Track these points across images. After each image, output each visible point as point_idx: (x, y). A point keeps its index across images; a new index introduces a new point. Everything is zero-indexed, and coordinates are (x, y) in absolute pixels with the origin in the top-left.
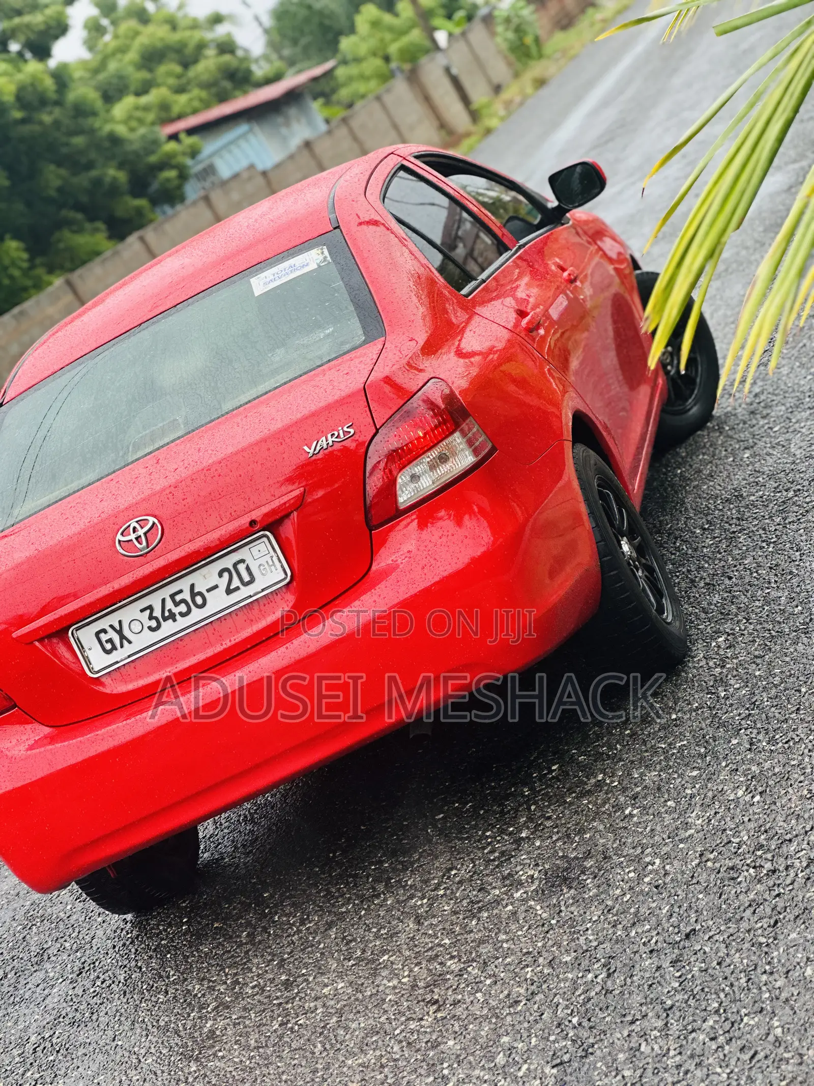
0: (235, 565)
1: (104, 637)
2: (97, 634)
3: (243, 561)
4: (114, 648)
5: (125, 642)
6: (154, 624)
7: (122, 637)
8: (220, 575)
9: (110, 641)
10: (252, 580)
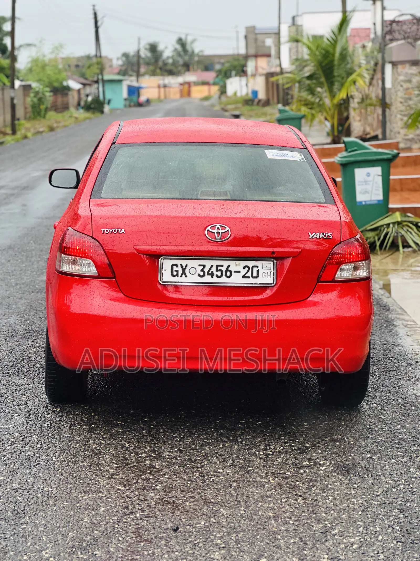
0: (253, 267)
1: (175, 268)
2: (173, 266)
3: (257, 267)
4: (177, 275)
5: (184, 275)
6: (202, 274)
7: (184, 272)
8: (244, 268)
9: (177, 271)
10: (257, 277)
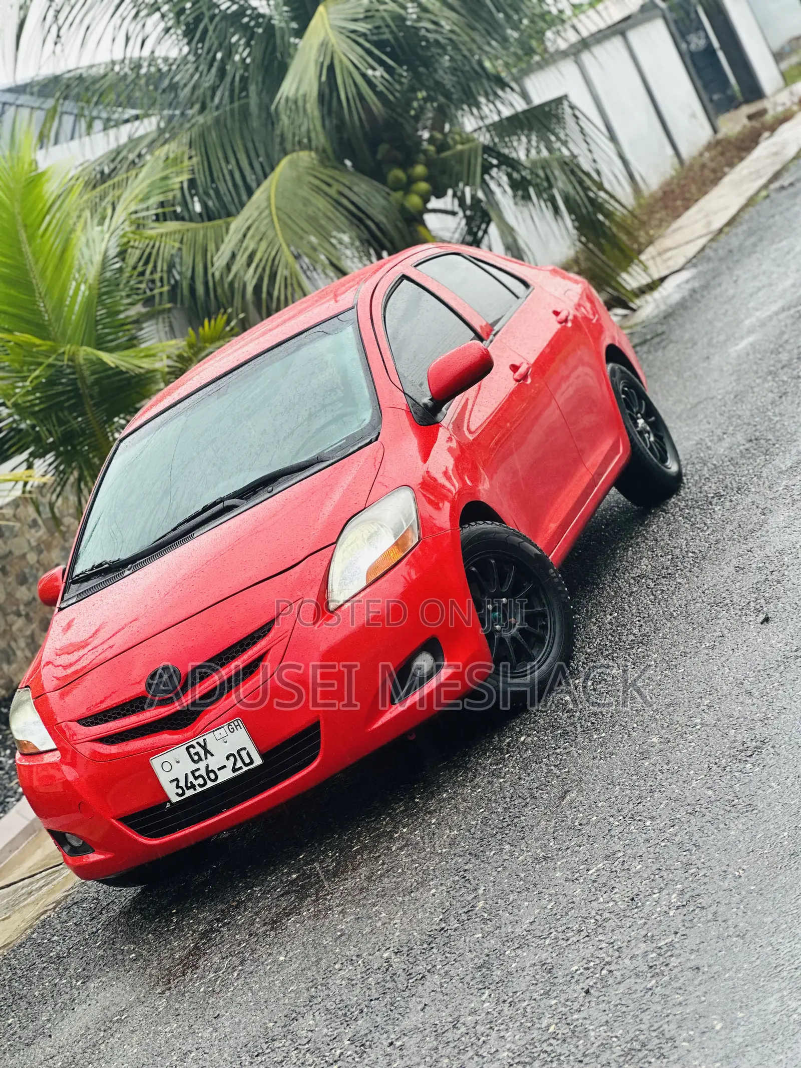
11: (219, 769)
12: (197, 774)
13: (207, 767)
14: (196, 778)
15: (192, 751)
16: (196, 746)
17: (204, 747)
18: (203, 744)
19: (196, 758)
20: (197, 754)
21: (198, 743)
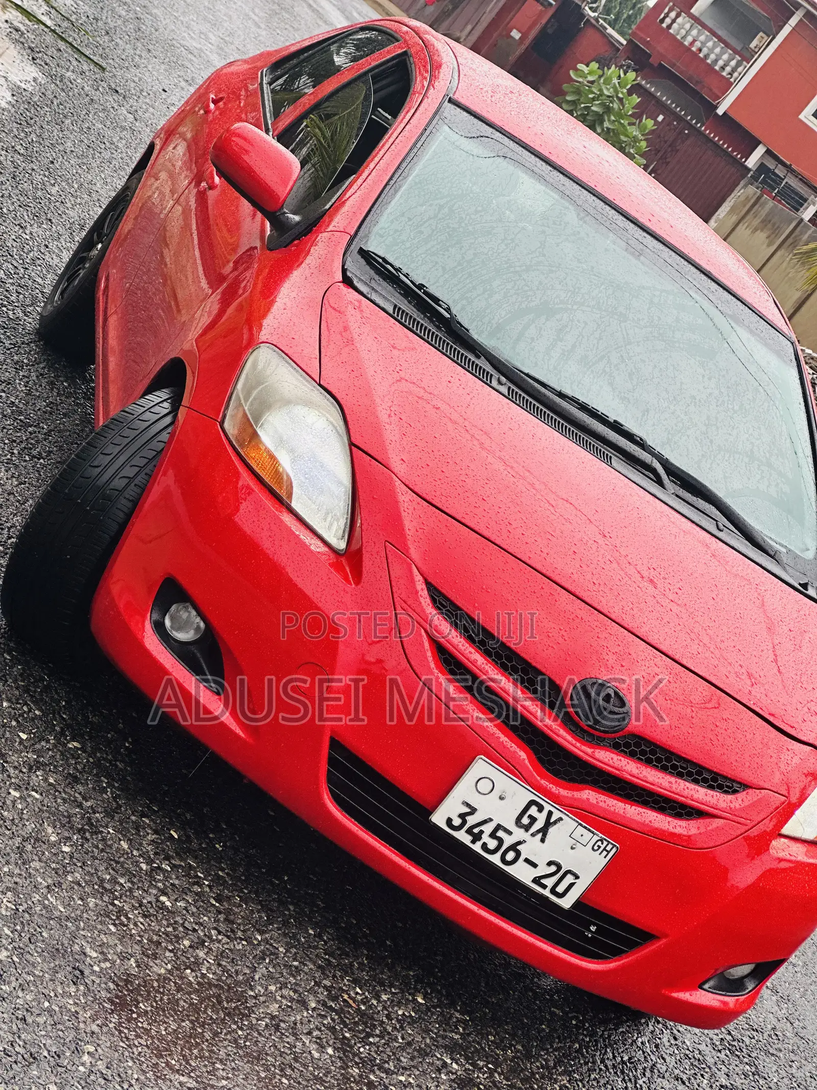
11: (527, 861)
12: (500, 834)
13: (519, 843)
14: (493, 835)
15: (533, 811)
16: (545, 813)
17: (548, 824)
18: (553, 820)
19: (525, 821)
20: (533, 820)
21: (550, 814)
